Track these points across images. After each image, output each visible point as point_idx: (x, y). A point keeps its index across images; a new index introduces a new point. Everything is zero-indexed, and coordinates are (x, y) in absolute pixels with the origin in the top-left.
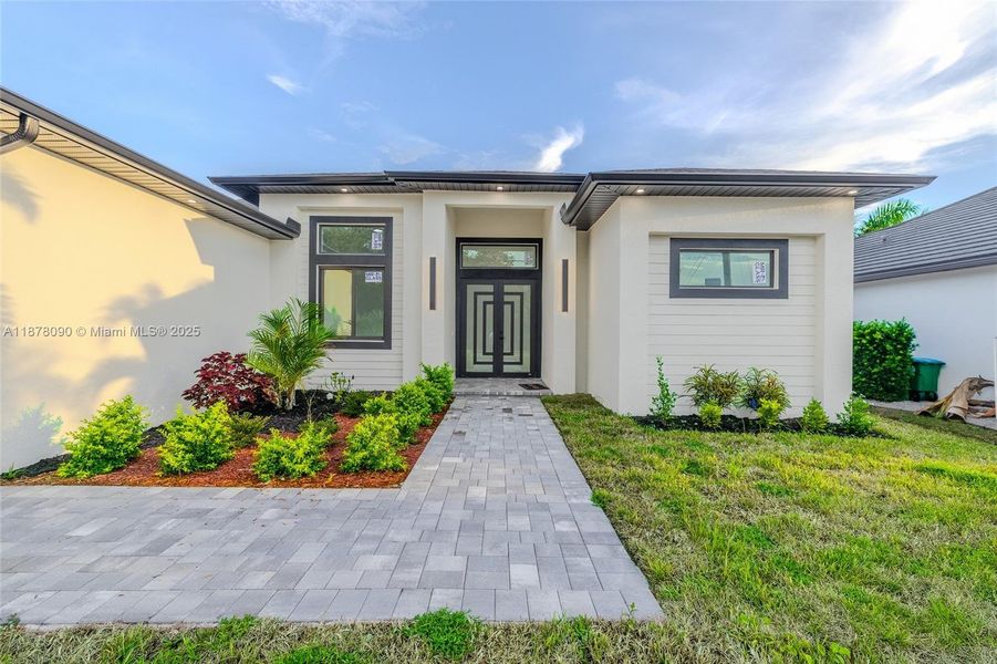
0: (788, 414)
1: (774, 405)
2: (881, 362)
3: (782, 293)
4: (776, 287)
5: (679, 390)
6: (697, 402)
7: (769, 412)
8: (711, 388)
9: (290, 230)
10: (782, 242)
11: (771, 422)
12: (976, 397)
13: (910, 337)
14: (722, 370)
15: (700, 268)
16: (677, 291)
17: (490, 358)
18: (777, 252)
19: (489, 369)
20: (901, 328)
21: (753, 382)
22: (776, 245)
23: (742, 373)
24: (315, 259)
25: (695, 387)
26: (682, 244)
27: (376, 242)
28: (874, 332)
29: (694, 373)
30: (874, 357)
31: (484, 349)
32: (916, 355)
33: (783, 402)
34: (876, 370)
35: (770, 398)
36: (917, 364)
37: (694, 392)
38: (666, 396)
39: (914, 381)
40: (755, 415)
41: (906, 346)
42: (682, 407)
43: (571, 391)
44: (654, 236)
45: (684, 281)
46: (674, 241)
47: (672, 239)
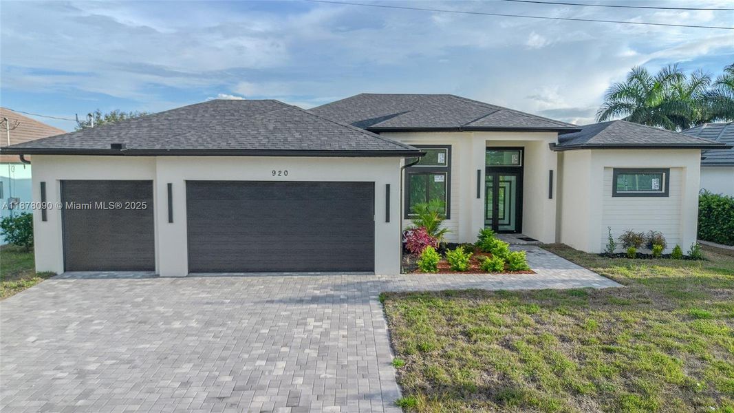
0: (665, 252)
1: (659, 247)
2: (729, 222)
3: (666, 194)
4: (663, 191)
5: (617, 241)
6: (625, 247)
7: (657, 251)
8: (631, 240)
10: (667, 170)
11: (657, 254)
14: (637, 232)
18: (664, 174)
21: (650, 237)
22: (664, 172)
23: (646, 233)
25: (624, 240)
27: (441, 158)
28: (724, 204)
29: (623, 233)
30: (725, 219)
33: (664, 246)
34: (725, 227)
35: (658, 244)
37: (623, 242)
38: (612, 245)
40: (651, 252)
42: (619, 249)
43: (554, 242)
44: (606, 167)
46: (615, 170)
47: (614, 169)
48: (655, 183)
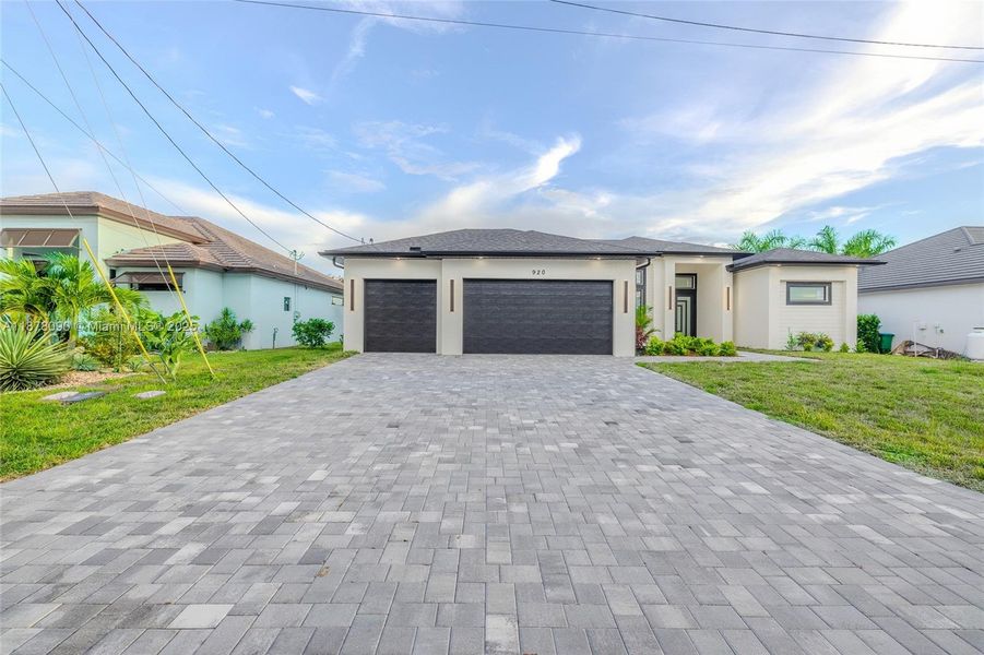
3: (830, 303)
4: (827, 300)
8: (805, 339)
10: (829, 283)
12: (908, 350)
13: (878, 322)
14: (808, 332)
15: (797, 294)
16: (789, 302)
18: (827, 287)
20: (874, 318)
21: (820, 337)
22: (826, 284)
25: (800, 339)
26: (790, 284)
32: (881, 331)
33: (832, 344)
36: (881, 336)
38: (792, 341)
39: (880, 344)
41: (876, 327)
44: (781, 281)
45: (792, 299)
47: (786, 282)
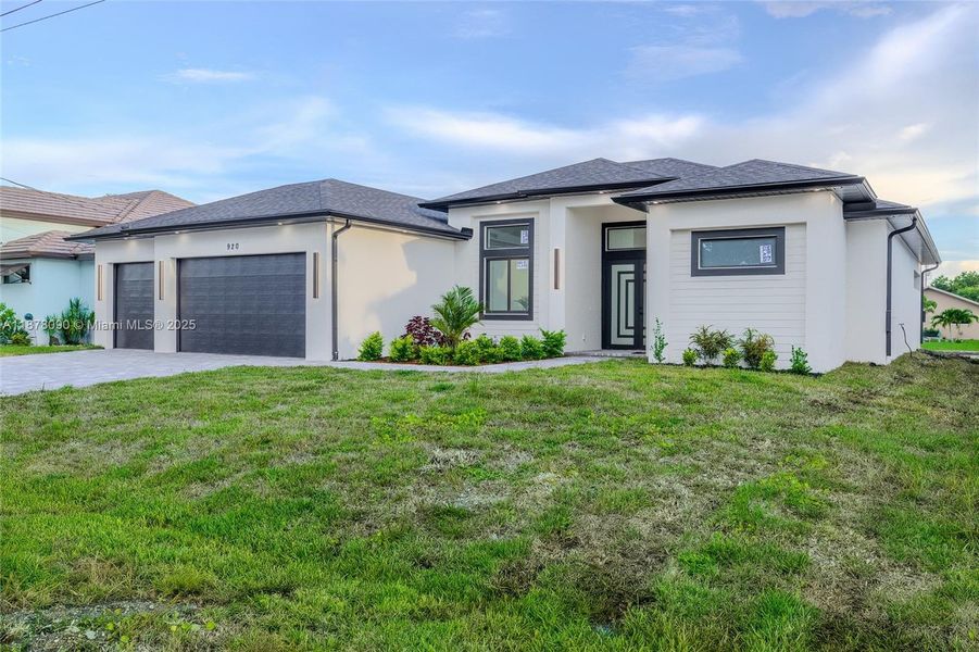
4: (776, 266)
9: (466, 234)
16: (696, 271)
17: (631, 332)
18: (778, 237)
19: (630, 341)
24: (483, 253)
25: (696, 342)
27: (524, 239)
29: (696, 332)
31: (627, 323)
46: (695, 233)
47: (693, 232)
48: (765, 253)
